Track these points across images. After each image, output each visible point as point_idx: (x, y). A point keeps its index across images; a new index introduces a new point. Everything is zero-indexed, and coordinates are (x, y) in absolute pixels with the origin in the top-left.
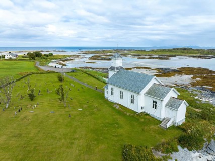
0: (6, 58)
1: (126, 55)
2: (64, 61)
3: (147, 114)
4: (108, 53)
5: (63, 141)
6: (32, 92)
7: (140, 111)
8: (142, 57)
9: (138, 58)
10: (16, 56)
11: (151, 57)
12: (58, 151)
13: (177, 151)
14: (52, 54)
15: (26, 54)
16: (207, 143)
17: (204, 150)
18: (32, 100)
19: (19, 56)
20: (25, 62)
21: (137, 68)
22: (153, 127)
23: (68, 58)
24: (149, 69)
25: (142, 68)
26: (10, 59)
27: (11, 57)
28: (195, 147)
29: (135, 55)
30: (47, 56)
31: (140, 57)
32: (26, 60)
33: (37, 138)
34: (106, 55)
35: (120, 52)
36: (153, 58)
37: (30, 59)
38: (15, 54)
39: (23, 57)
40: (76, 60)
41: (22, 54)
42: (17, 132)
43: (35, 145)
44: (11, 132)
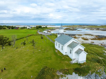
0: (27, 28)
1: (84, 28)
2: (51, 30)
3: (68, 56)
4: (75, 26)
5: (24, 61)
6: (25, 42)
7: (64, 54)
8: (93, 29)
9: (90, 30)
10: (31, 27)
11: (98, 29)
12: (20, 64)
13: (72, 74)
14: (47, 27)
15: (36, 26)
16: (90, 74)
17: (86, 77)
18: (24, 45)
19: (33, 27)
20: (34, 30)
21: (85, 35)
22: (66, 62)
23: (54, 29)
24: (92, 35)
25: (88, 35)
26: (29, 29)
27: (29, 28)
28: (82, 74)
29: (89, 28)
30: (44, 27)
31: (91, 29)
32: (34, 29)
33: (16, 59)
34: (73, 28)
35: (82, 26)
36: (99, 30)
37: (36, 29)
38: (31, 26)
39: (34, 28)
40: (57, 30)
41: (34, 27)
42: (11, 55)
43: (14, 61)
44: (9, 55)
